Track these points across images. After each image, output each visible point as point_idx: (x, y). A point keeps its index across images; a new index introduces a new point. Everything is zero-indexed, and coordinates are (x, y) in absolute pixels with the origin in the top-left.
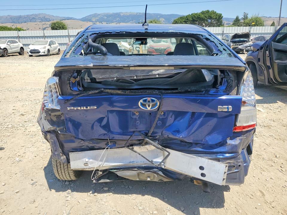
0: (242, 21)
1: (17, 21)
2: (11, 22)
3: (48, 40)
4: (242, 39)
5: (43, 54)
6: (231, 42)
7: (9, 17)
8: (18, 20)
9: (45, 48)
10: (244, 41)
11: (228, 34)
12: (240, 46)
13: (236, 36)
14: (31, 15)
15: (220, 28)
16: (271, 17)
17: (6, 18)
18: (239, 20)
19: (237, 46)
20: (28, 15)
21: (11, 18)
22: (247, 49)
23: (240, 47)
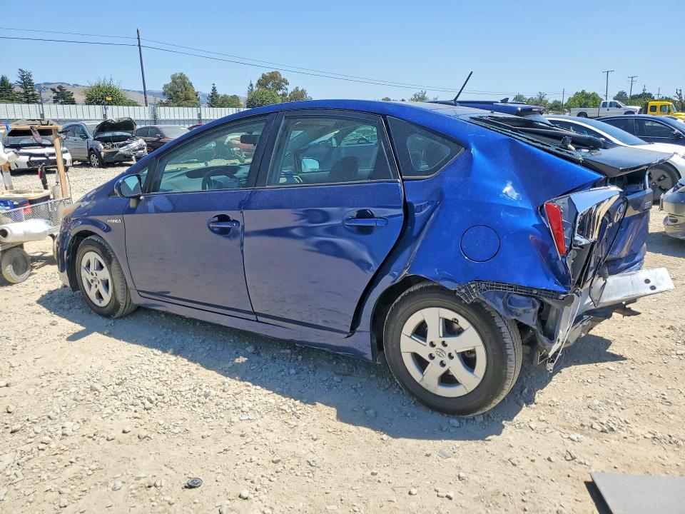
0: (18, 89)
4: (118, 133)
6: (95, 139)
10: (125, 138)
11: (82, 120)
12: (122, 148)
13: (105, 126)
15: (32, 106)
16: (77, 85)
18: (10, 87)
19: (115, 149)
22: (137, 154)
23: (122, 150)
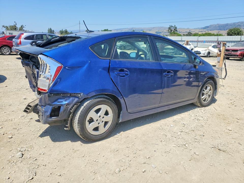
1: (223, 28)
2: (218, 29)
3: (212, 44)
5: (203, 55)
7: (217, 25)
8: (225, 27)
9: (206, 50)
14: (237, 23)
17: (215, 26)
20: (234, 23)
21: (219, 26)
